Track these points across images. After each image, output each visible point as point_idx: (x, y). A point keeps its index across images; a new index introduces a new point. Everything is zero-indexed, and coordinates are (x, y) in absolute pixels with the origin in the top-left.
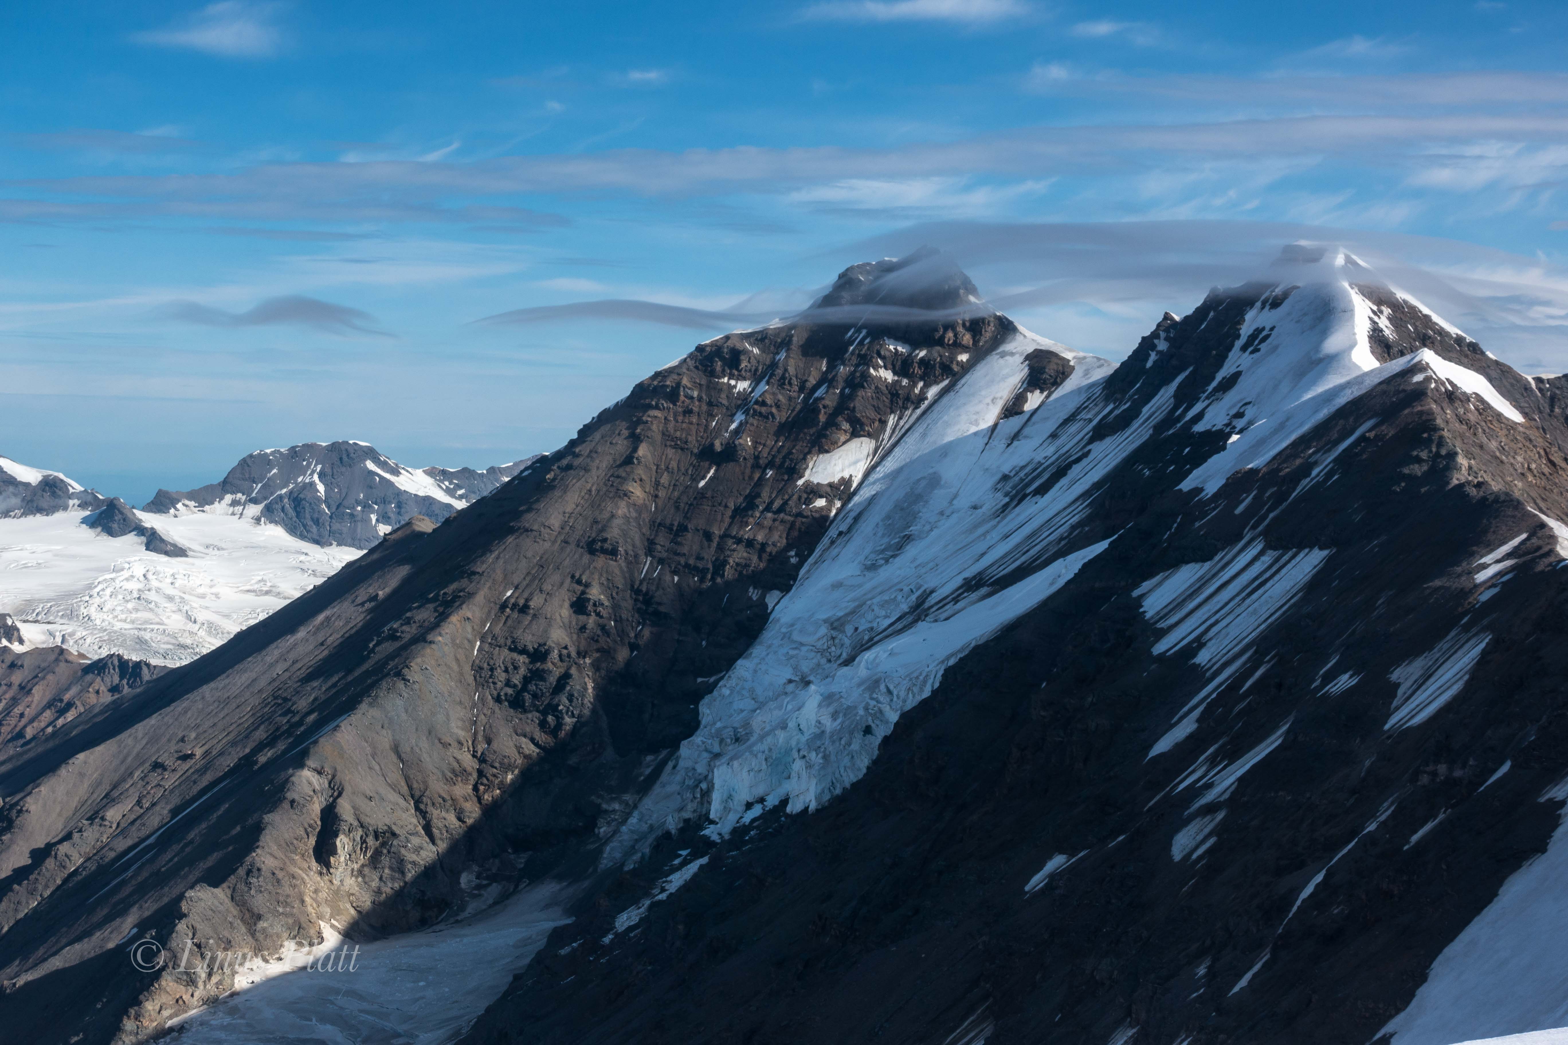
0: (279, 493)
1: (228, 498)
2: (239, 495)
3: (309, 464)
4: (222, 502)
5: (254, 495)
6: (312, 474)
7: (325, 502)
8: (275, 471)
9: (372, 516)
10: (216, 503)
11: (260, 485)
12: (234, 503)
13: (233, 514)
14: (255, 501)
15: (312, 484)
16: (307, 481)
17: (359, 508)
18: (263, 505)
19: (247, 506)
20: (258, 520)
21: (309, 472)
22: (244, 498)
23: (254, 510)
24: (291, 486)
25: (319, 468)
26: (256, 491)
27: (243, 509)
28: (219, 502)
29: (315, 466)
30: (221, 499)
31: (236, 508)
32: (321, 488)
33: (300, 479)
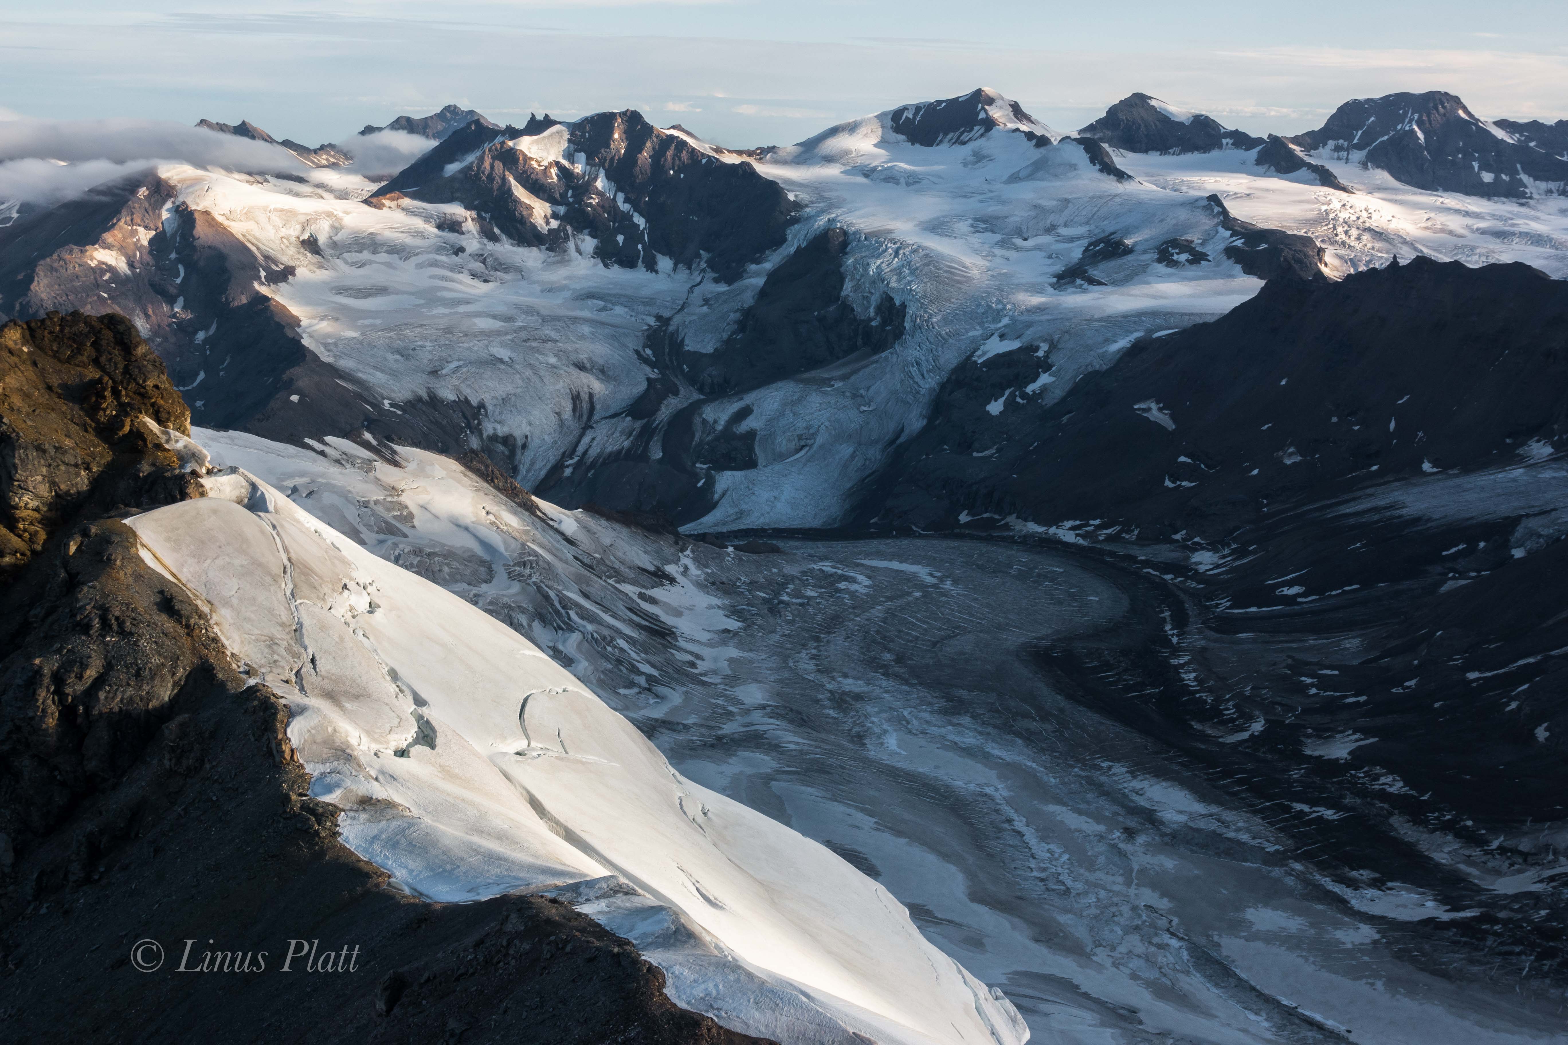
0: (1381, 139)
1: (1331, 144)
2: (1341, 142)
3: (1405, 114)
4: (1326, 147)
5: (1355, 141)
6: (1410, 122)
7: (1426, 148)
8: (1372, 119)
9: (1474, 163)
10: (1321, 148)
11: (1360, 132)
12: (1338, 149)
13: (1339, 159)
14: (1359, 147)
15: (1412, 131)
16: (1407, 128)
17: (1460, 156)
18: (1366, 151)
19: (1351, 152)
20: (1364, 165)
21: (1407, 121)
22: (1346, 144)
23: (1358, 155)
24: (1392, 133)
25: (1416, 116)
26: (1357, 138)
27: (1348, 154)
28: (1323, 147)
29: (1412, 114)
30: (1325, 144)
31: (1341, 153)
32: (1420, 135)
33: (1399, 127)
